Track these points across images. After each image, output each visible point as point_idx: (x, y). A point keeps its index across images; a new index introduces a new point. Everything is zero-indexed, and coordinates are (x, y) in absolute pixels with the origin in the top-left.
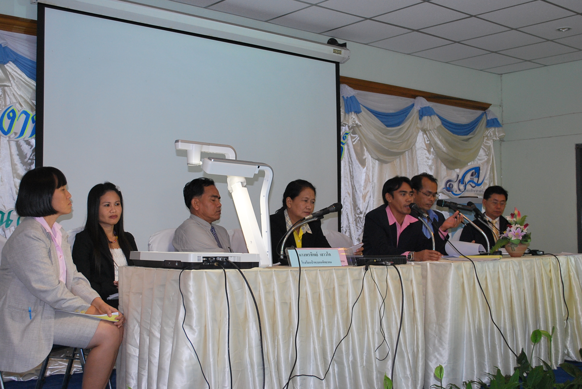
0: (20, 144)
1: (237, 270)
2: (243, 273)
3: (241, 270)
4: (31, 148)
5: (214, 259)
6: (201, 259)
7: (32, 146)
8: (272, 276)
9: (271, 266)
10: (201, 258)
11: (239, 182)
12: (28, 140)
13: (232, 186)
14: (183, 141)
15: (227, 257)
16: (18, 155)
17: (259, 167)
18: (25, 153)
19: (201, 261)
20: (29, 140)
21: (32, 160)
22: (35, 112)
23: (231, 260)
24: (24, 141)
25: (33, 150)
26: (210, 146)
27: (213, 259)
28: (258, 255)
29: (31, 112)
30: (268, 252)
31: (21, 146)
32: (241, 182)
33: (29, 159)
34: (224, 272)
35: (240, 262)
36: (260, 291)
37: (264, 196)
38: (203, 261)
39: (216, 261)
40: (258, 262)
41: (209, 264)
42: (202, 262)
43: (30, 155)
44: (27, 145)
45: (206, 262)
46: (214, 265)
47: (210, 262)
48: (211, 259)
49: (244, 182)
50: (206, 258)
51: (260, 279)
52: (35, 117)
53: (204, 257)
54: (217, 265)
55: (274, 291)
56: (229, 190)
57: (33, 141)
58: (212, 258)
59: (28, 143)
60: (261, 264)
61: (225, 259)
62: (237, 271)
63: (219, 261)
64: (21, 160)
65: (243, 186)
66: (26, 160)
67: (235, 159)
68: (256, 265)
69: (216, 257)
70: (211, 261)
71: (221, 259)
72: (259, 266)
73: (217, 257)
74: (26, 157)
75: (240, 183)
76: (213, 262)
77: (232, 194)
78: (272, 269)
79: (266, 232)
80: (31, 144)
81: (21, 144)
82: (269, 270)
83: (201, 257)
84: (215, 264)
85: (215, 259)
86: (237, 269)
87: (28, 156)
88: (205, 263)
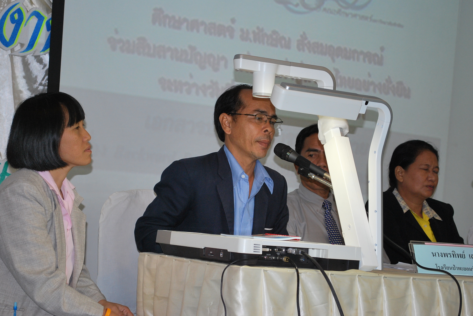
0: (27, 62)
1: (319, 271)
2: (329, 277)
3: (326, 272)
4: (43, 68)
5: (284, 250)
6: (259, 250)
7: (45, 66)
8: (379, 285)
9: (380, 269)
10: (259, 247)
11: (335, 127)
12: (39, 56)
13: (325, 134)
14: (248, 57)
15: (307, 249)
16: (24, 77)
17: (367, 103)
18: (35, 76)
19: (259, 252)
20: (41, 56)
21: (44, 86)
22: (51, 14)
23: (313, 254)
24: (33, 58)
25: (46, 71)
26: (291, 66)
27: (281, 250)
28: (359, 249)
29: (46, 14)
30: (376, 245)
31: (29, 64)
32: (341, 129)
33: (41, 84)
34: (296, 273)
35: (328, 259)
36: (357, 309)
37: (375, 152)
38: (263, 252)
39: (287, 254)
40: (359, 261)
41: (274, 258)
42: (261, 253)
43: (41, 79)
44: (39, 64)
45: (270, 255)
46: (282, 261)
47: (276, 256)
48: (279, 250)
49: (345, 128)
50: (270, 249)
51: (358, 288)
52: (51, 21)
53: (264, 247)
54: (287, 260)
55: (382, 311)
56: (320, 140)
57: (46, 58)
58: (280, 248)
59: (40, 61)
60: (362, 265)
61: (302, 252)
62: (320, 273)
63: (291, 255)
64: (28, 86)
65: (342, 135)
66: (36, 86)
67: (332, 89)
68: (354, 265)
69: (287, 248)
70: (278, 254)
71: (295, 252)
72: (359, 268)
73: (289, 248)
74: (36, 81)
75: (339, 129)
76: (282, 255)
77: (324, 146)
78: (380, 275)
79: (376, 211)
80: (43, 61)
81: (29, 62)
82: (376, 275)
83: (259, 245)
84: (284, 259)
85: (286, 252)
86: (318, 269)
87: (39, 80)
88: (268, 256)
